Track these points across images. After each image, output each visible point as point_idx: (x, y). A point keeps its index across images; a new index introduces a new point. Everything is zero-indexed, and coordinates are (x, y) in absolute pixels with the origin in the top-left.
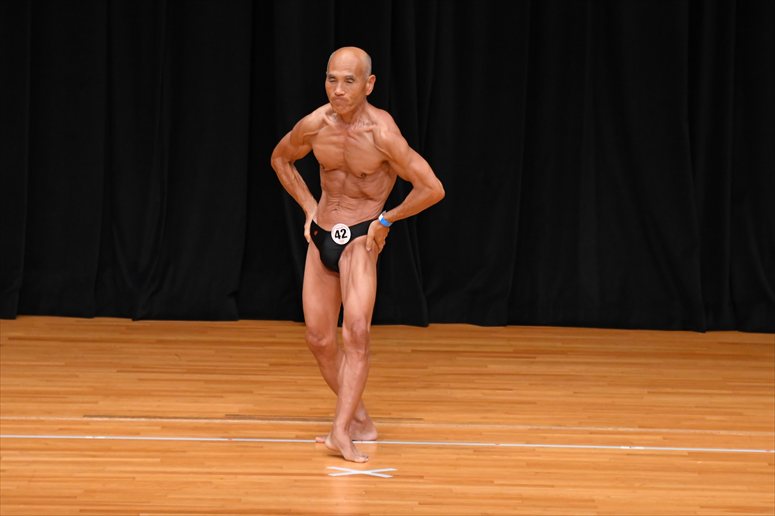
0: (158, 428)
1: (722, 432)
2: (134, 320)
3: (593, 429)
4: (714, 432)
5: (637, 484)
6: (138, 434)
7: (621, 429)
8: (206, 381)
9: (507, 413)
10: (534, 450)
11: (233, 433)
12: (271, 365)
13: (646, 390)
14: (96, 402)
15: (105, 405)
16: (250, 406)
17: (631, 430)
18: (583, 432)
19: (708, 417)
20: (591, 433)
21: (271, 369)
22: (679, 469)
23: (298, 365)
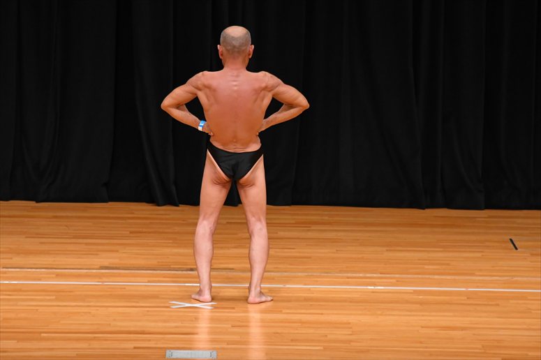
0: (54, 276)
1: (436, 277)
2: (37, 202)
3: (349, 275)
4: (431, 276)
5: (379, 312)
6: (40, 280)
7: (368, 275)
8: (86, 244)
9: (291, 265)
10: (309, 289)
11: (105, 279)
12: (131, 233)
13: (385, 249)
14: (11, 258)
15: (17, 260)
16: (117, 261)
17: (375, 275)
18: (342, 277)
19: (426, 267)
20: (348, 278)
21: (131, 235)
22: (407, 302)
23: (149, 233)
